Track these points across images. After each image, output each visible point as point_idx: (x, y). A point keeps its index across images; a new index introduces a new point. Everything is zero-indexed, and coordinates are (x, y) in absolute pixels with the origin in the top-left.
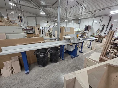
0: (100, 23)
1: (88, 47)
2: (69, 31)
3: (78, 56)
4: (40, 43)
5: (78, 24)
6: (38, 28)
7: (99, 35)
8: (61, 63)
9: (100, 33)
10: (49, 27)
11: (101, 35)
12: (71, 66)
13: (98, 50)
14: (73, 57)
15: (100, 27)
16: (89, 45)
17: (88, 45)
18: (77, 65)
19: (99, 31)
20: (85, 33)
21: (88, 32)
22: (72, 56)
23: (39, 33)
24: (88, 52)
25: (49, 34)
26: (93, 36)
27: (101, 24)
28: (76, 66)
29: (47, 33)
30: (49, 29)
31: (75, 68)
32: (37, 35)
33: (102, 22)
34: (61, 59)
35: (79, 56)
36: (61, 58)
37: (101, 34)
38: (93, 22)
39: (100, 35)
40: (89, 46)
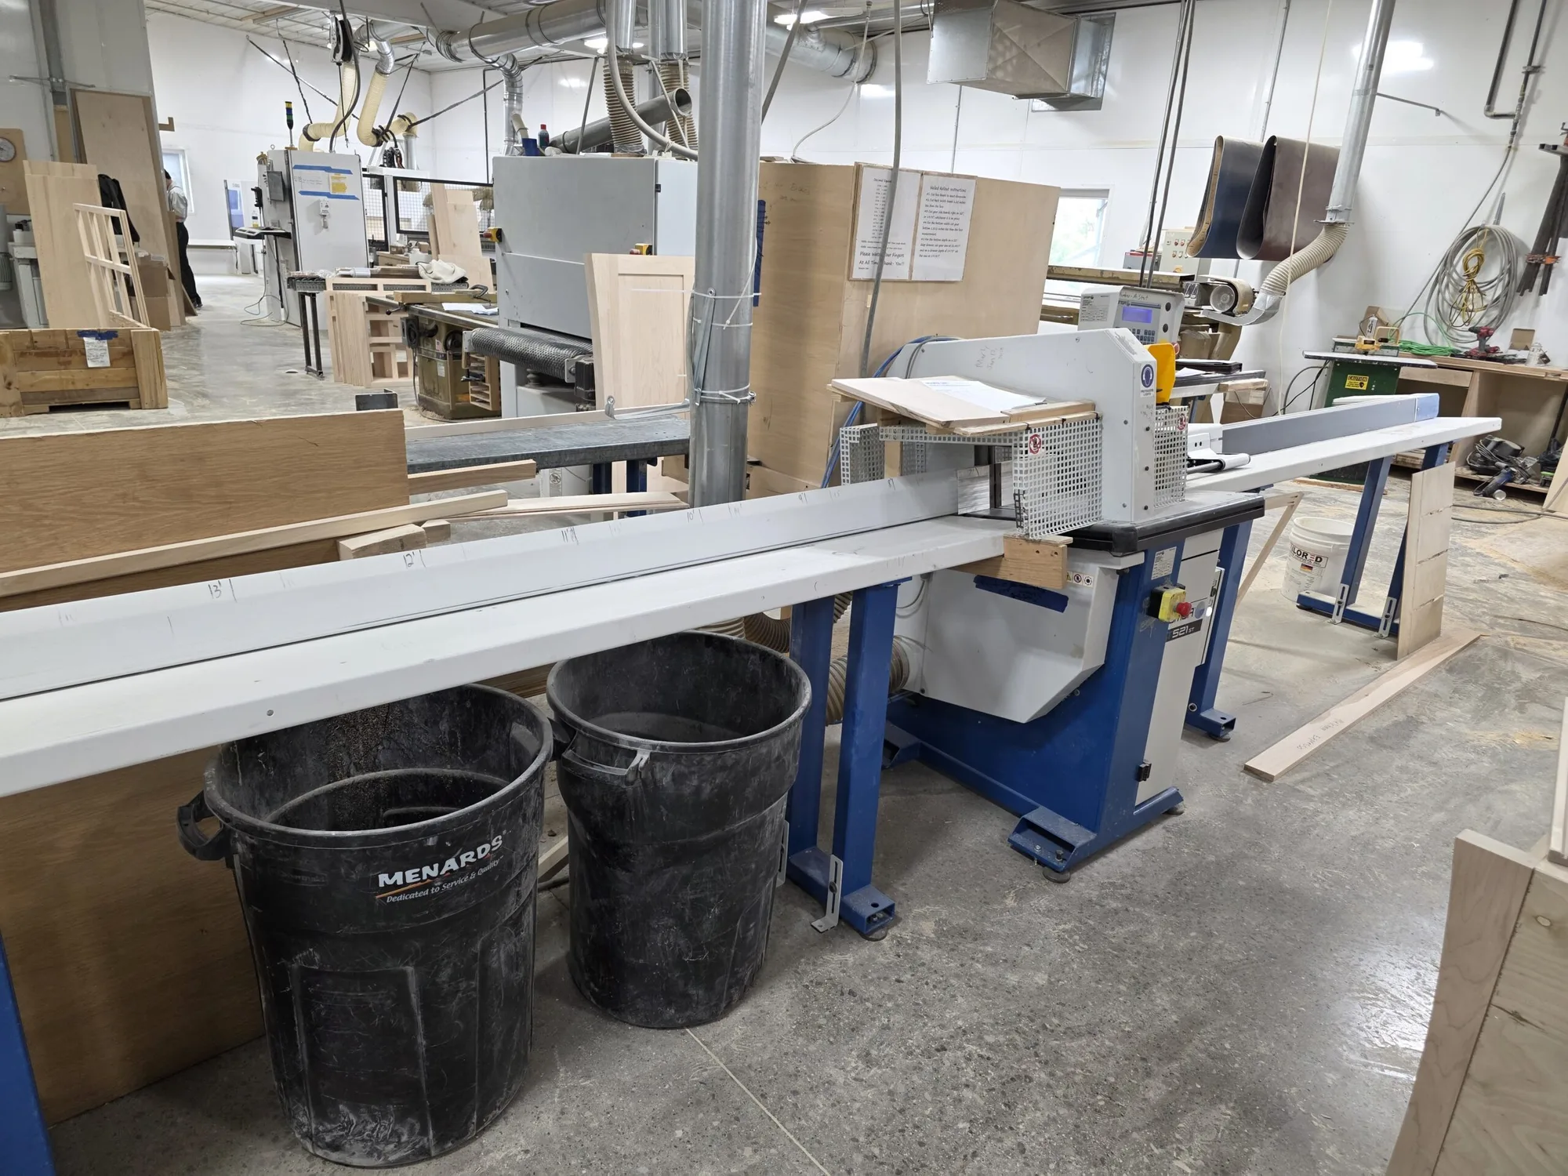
0: (1507, 101)
1: (1307, 604)
2: (950, 266)
3: (1169, 808)
4: (327, 550)
5: (1063, 102)
6: (111, 193)
7: (1489, 354)
8: (848, 1010)
9: (1504, 305)
10: (372, 157)
11: (1523, 338)
12: (1078, 1051)
13: (1504, 653)
14: (1076, 834)
15: (1513, 185)
16: (1335, 571)
17: (1309, 560)
18: (1193, 1023)
19: (1493, 271)
20: (1213, 310)
21: (1280, 288)
22: (1041, 816)
23: (159, 319)
24: (1347, 713)
25: (418, 332)
26: (1385, 378)
27: (1518, 120)
28: (1167, 1046)
29: (358, 321)
30: (391, 215)
31: (1155, 1091)
32: (97, 353)
33: (1533, 70)
34: (805, 922)
35: (1192, 809)
36: (814, 893)
37: (1517, 320)
38: (1375, 65)
39: (1500, 341)
40: (1326, 587)
